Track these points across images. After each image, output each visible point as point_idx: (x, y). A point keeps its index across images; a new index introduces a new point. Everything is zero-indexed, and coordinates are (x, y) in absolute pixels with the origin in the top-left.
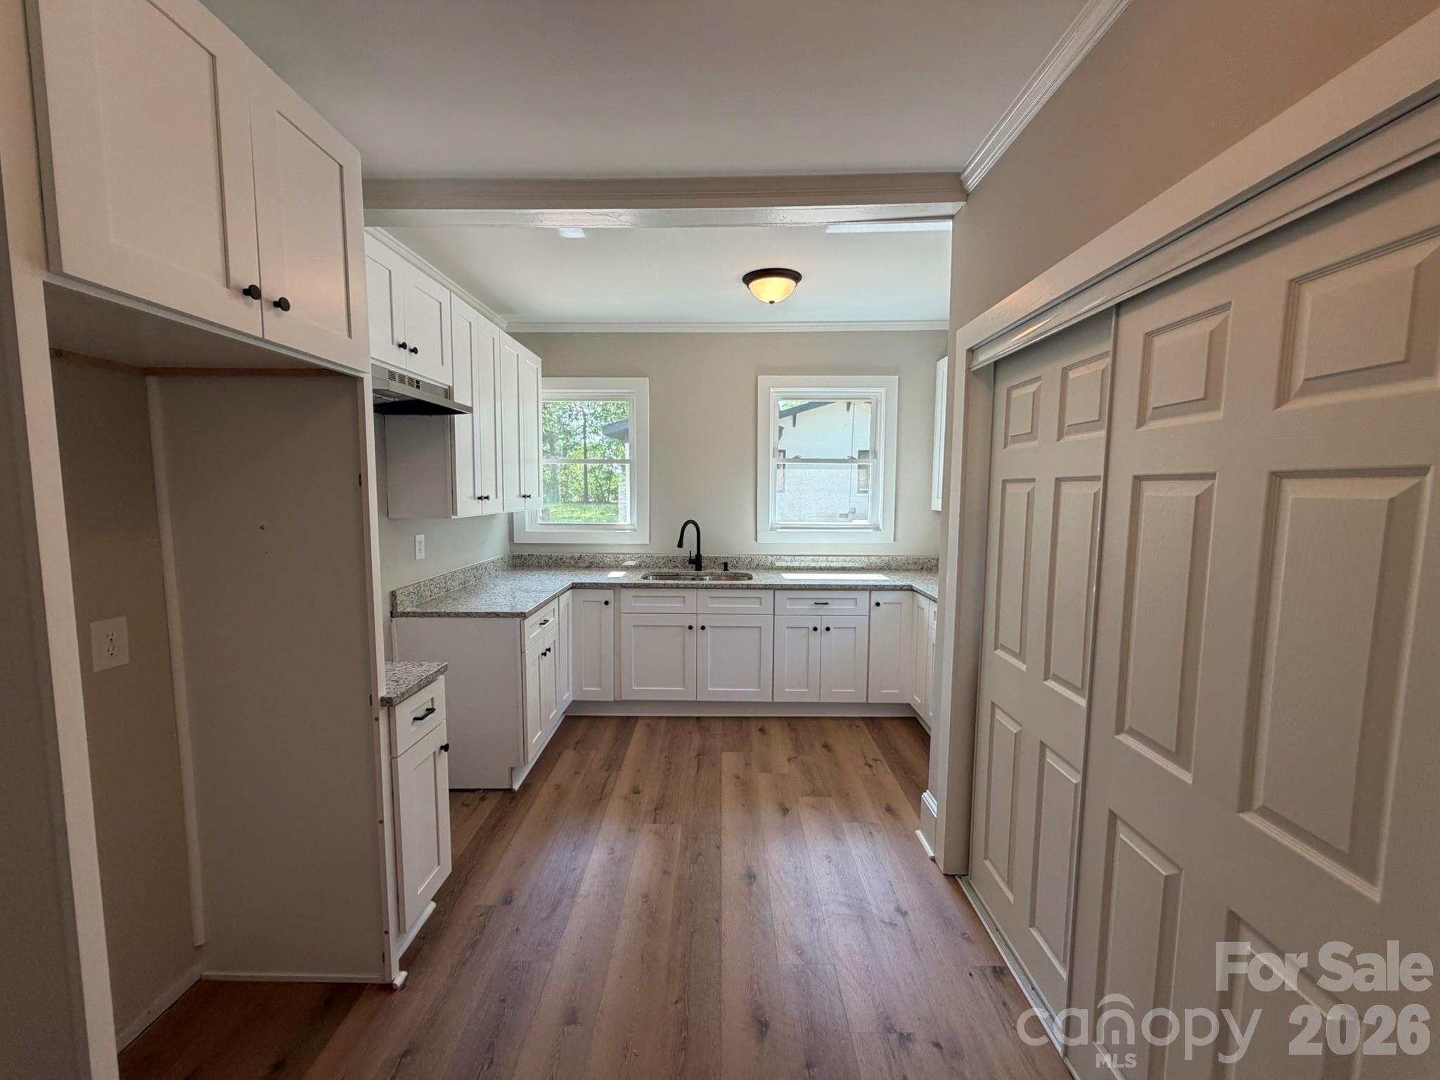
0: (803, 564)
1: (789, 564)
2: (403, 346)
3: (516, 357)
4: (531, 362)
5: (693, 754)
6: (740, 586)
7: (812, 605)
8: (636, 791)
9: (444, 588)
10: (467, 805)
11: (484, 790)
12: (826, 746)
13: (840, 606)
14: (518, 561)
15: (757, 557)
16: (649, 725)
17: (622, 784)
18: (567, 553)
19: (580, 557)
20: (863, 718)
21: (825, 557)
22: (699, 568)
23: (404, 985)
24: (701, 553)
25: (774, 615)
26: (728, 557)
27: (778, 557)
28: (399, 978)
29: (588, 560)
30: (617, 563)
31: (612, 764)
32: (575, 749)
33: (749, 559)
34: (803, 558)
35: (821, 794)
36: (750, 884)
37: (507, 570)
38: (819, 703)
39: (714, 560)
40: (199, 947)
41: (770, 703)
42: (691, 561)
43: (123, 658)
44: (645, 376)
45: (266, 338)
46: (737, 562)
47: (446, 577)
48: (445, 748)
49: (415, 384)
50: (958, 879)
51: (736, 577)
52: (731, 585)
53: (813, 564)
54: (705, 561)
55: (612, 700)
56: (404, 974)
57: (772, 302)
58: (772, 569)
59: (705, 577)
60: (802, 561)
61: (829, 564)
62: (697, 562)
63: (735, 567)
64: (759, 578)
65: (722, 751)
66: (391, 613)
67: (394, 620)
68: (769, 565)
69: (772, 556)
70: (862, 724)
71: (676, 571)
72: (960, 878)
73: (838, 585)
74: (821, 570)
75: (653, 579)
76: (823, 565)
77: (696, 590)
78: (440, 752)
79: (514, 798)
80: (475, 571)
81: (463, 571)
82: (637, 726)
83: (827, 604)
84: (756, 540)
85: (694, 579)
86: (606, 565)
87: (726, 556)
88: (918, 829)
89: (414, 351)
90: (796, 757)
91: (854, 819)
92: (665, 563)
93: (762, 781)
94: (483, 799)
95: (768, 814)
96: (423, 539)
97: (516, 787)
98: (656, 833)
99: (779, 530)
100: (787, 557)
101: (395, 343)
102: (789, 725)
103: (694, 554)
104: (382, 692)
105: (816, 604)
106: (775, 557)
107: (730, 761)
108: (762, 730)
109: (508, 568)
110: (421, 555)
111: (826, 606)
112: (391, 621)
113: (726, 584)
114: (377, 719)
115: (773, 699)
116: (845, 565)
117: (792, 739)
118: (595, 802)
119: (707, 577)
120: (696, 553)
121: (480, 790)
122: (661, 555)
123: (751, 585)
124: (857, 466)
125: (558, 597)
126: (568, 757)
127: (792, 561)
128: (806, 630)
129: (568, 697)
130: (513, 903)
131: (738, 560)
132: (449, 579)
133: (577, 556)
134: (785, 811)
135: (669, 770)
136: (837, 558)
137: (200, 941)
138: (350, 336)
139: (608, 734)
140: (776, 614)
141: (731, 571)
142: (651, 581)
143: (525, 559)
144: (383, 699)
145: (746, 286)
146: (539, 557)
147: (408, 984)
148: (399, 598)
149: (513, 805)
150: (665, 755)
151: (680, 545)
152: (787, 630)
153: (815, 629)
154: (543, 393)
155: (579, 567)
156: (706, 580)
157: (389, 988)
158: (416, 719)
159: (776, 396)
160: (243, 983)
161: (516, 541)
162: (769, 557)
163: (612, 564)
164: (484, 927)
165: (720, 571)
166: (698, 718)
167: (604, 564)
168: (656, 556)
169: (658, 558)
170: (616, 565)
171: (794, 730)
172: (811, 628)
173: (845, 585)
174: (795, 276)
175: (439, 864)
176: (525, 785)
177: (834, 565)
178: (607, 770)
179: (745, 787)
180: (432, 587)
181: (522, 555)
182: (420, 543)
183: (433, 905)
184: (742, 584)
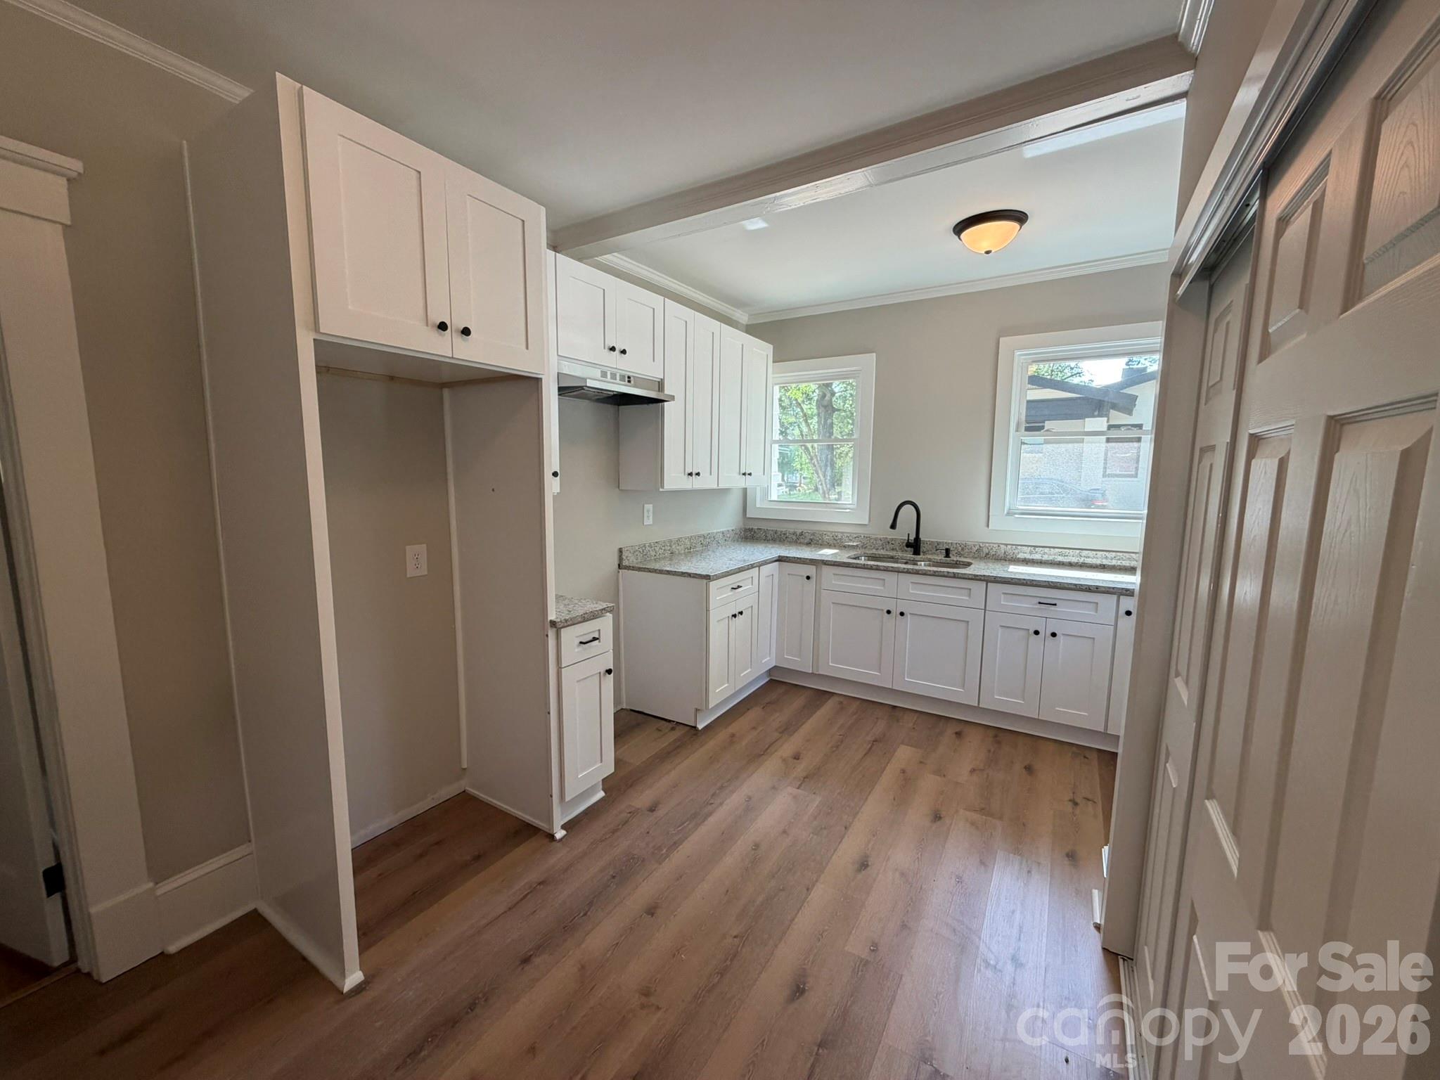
0: (1046, 558)
1: (1028, 556)
2: (613, 349)
3: (741, 346)
4: (761, 350)
5: (870, 738)
6: (946, 574)
7: (1036, 604)
8: (797, 757)
9: (669, 550)
10: (660, 730)
11: (677, 722)
12: (1029, 769)
13: (1071, 610)
14: (749, 534)
15: (987, 545)
16: (841, 703)
17: (787, 749)
18: (791, 528)
19: (801, 534)
20: (1099, 751)
21: (1078, 551)
22: (917, 552)
23: (561, 840)
24: (921, 536)
25: (985, 610)
26: (952, 543)
27: (1014, 547)
28: (560, 834)
29: (809, 537)
30: (835, 542)
31: (788, 729)
32: (763, 708)
33: (977, 547)
34: (1046, 550)
35: (991, 815)
36: (859, 870)
37: (738, 541)
38: (1038, 719)
39: (936, 547)
40: (465, 769)
41: (975, 707)
42: (909, 545)
43: (424, 571)
44: (873, 352)
45: (454, 356)
46: (963, 549)
47: (672, 542)
48: (609, 671)
49: (627, 379)
50: (1121, 961)
51: (957, 565)
52: (935, 572)
53: (1060, 559)
54: (926, 545)
55: (811, 672)
56: (564, 832)
57: (988, 252)
58: (1006, 560)
59: (919, 563)
60: (1045, 553)
61: (1081, 560)
62: (915, 546)
63: (959, 554)
64: (978, 568)
65: (903, 743)
66: (619, 565)
67: (620, 571)
68: (1002, 555)
69: (1006, 545)
70: (1095, 755)
71: (891, 553)
72: (1124, 960)
73: (1071, 584)
74: (1071, 565)
75: (865, 560)
76: (1074, 560)
77: (896, 573)
78: (604, 675)
79: (695, 735)
80: (702, 539)
81: (690, 538)
82: (830, 701)
83: (1055, 605)
84: (988, 526)
85: (906, 563)
86: (825, 543)
87: (950, 541)
88: (1096, 889)
89: (624, 352)
90: (982, 770)
91: (1017, 851)
92: (882, 545)
93: (928, 783)
94: (673, 729)
95: (917, 814)
96: (651, 509)
97: (700, 727)
98: (795, 797)
99: (1017, 516)
100: (1026, 548)
101: (606, 347)
102: (996, 736)
103: (912, 537)
104: (552, 616)
105: (1040, 603)
106: (1009, 547)
107: (904, 755)
108: (958, 734)
109: (740, 540)
110: (649, 521)
111: (1053, 608)
112: (619, 572)
113: (930, 571)
114: (547, 636)
115: (979, 704)
116: (1105, 562)
117: (989, 751)
118: (757, 755)
119: (923, 563)
120: (914, 536)
121: (674, 722)
122: (879, 537)
123: (958, 573)
124: (1105, 440)
125: (759, 567)
126: (754, 714)
127: (1031, 553)
128: (1022, 633)
129: (769, 661)
130: (654, 813)
131: (964, 547)
132: (675, 544)
133: (799, 532)
134: (937, 817)
135: (837, 747)
136: (1095, 553)
137: (465, 766)
138: (527, 348)
139: (798, 702)
140: (987, 609)
141: (954, 558)
142: (862, 561)
143: (755, 532)
144: (551, 621)
145: (957, 237)
146: (766, 531)
147: (563, 840)
148: (625, 554)
149: (692, 739)
150: (841, 733)
151: (893, 526)
152: (1000, 630)
153: (1037, 633)
154: (773, 378)
155: (800, 543)
156: (921, 565)
157: (551, 837)
158: (581, 643)
159: (1025, 359)
160: (502, 811)
161: (748, 516)
162: (1002, 546)
163: (831, 542)
164: (626, 822)
165: (940, 557)
166: (894, 707)
167: (823, 542)
168: (873, 537)
169: (876, 539)
170: (834, 544)
171: (999, 743)
172: (1032, 631)
173: (1081, 585)
174: (1019, 217)
175: (601, 762)
176: (707, 728)
177: (1089, 561)
178: (780, 733)
179: (907, 781)
180: (657, 549)
181: (752, 529)
182: (648, 511)
183: (601, 794)
184: (948, 572)
